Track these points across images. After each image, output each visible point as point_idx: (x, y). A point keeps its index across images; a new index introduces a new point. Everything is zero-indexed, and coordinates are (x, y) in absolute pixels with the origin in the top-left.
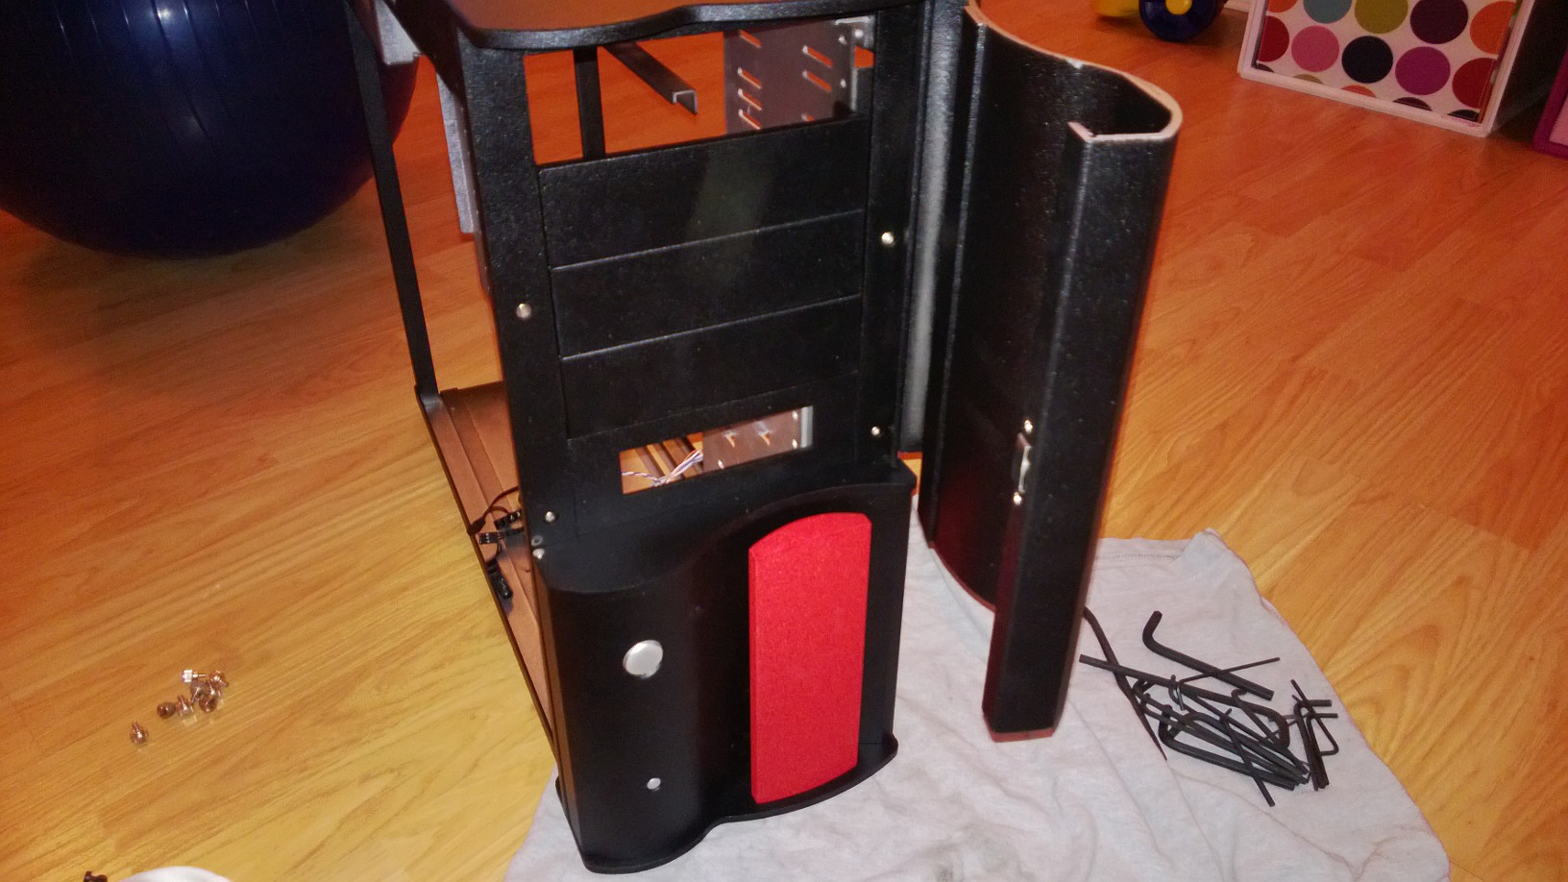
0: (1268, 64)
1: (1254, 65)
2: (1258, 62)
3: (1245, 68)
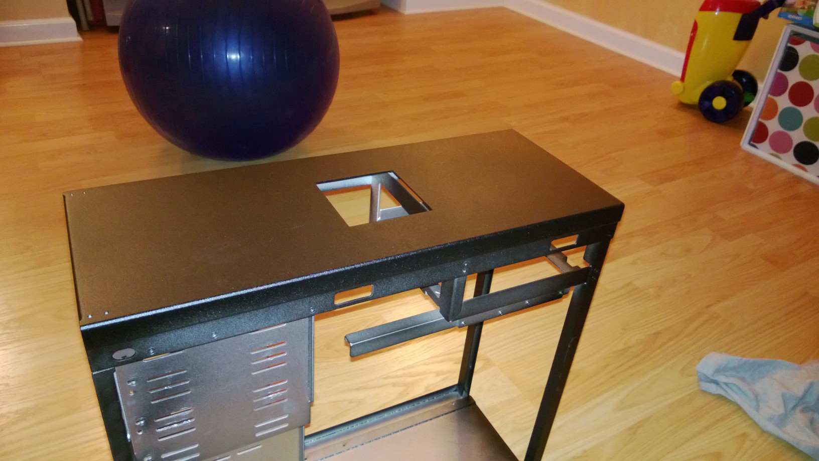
0: (757, 145)
1: (749, 144)
2: (752, 142)
3: (744, 144)
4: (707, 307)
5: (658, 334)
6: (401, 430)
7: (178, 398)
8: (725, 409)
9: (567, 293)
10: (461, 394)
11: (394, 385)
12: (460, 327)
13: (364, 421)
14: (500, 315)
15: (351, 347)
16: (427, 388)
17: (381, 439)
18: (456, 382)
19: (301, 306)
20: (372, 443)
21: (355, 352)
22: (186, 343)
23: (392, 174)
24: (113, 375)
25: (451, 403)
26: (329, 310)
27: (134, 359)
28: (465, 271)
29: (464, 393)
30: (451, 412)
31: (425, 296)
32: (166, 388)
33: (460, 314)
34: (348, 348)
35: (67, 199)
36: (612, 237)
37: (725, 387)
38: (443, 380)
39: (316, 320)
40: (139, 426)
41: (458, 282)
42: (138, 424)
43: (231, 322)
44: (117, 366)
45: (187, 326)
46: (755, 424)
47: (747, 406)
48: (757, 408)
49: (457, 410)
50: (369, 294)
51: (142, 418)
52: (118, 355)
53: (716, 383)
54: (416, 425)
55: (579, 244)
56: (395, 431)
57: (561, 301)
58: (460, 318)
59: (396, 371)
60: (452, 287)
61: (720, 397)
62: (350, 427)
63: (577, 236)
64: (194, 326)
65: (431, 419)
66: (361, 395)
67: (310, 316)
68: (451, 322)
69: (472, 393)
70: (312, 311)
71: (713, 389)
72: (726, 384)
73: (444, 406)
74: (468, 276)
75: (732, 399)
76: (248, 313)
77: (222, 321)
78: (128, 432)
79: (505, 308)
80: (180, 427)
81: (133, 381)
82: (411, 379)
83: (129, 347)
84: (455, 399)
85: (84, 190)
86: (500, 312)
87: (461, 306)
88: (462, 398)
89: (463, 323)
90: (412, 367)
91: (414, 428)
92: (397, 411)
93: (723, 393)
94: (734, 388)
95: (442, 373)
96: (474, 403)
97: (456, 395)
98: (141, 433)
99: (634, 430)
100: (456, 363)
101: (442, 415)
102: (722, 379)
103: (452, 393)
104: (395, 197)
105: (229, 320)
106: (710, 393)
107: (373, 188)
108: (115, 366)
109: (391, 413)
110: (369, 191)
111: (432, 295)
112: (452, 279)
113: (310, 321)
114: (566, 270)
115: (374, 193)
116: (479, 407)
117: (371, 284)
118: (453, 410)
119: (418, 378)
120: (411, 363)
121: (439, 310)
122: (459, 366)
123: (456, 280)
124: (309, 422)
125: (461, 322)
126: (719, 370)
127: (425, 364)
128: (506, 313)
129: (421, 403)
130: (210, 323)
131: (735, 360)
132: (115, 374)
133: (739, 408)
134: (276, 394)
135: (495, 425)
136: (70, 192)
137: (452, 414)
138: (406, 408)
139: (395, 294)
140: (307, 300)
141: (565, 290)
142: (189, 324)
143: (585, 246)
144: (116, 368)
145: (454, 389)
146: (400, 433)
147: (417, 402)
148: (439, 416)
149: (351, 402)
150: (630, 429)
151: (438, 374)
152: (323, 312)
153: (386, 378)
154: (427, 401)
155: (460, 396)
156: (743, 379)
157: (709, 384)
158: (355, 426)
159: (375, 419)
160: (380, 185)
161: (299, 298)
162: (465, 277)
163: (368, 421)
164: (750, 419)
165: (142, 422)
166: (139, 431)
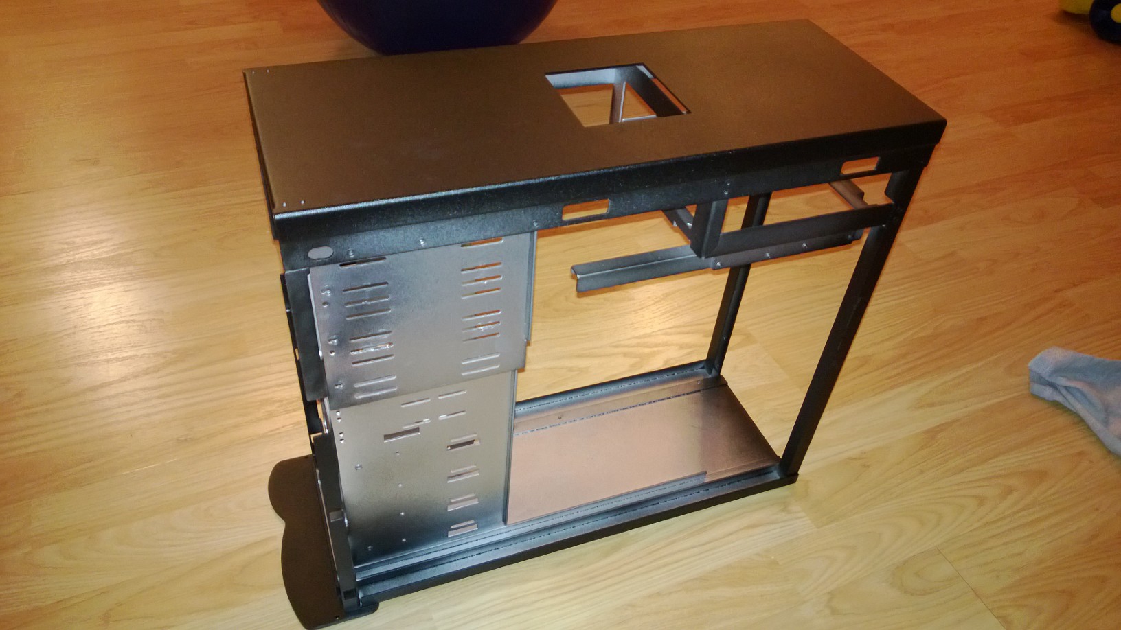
4: (1056, 291)
5: (982, 320)
6: (631, 407)
7: (377, 317)
8: (1061, 420)
9: (859, 238)
10: (710, 372)
11: (625, 355)
12: (714, 269)
13: (585, 393)
14: (768, 259)
15: (578, 280)
16: (666, 362)
17: (605, 416)
18: (704, 357)
19: (523, 216)
20: (594, 418)
21: (582, 287)
22: (389, 248)
23: (642, 68)
24: (307, 277)
25: (695, 382)
26: (555, 226)
27: (331, 260)
28: (726, 193)
29: (714, 372)
30: (695, 392)
31: (673, 228)
32: (363, 303)
33: (716, 250)
34: (574, 282)
35: (247, 77)
36: (926, 164)
37: (1064, 392)
38: (689, 354)
39: (539, 236)
40: (331, 345)
41: (716, 207)
42: (331, 343)
43: (442, 228)
44: (313, 266)
45: (393, 227)
46: (1100, 442)
47: (1092, 420)
48: (1106, 423)
49: (703, 390)
50: (603, 211)
51: (334, 336)
52: (316, 253)
53: (1053, 386)
54: (650, 403)
55: (879, 171)
56: (624, 407)
57: (850, 248)
58: (715, 255)
59: (629, 339)
60: (708, 213)
61: (1056, 405)
62: (568, 398)
63: (877, 159)
64: (399, 228)
65: (669, 398)
66: (583, 363)
67: (532, 232)
68: (703, 258)
69: (725, 372)
70: (535, 224)
71: (1048, 393)
72: (1066, 388)
73: (686, 384)
74: (731, 201)
75: (1072, 409)
76: (461, 219)
77: (431, 226)
78: (320, 348)
79: (774, 249)
80: (377, 352)
81: (328, 289)
82: (647, 350)
83: (326, 246)
84: (702, 378)
85: (268, 68)
86: (768, 255)
87: (717, 240)
88: (710, 377)
89: (718, 264)
90: (649, 335)
91: (648, 406)
92: (627, 385)
93: (1059, 399)
94: (1078, 395)
95: (688, 346)
96: (726, 384)
97: (703, 373)
98: (333, 354)
99: (932, 434)
100: (706, 336)
101: (684, 395)
102: (1062, 381)
103: (698, 370)
104: (643, 98)
105: (439, 225)
106: (1043, 399)
107: (616, 89)
108: (310, 267)
109: (620, 387)
110: (610, 93)
111: (682, 226)
112: (711, 203)
113: (532, 239)
114: (859, 206)
115: (616, 95)
116: (731, 389)
117: (606, 198)
118: (697, 389)
119: (655, 349)
120: (648, 331)
121: (689, 246)
122: (709, 340)
123: (714, 204)
124: (524, 366)
125: (716, 262)
126: (1059, 370)
127: (666, 334)
128: (775, 257)
129: (658, 378)
130: (418, 225)
131: (1084, 357)
132: (309, 276)
133: (1081, 421)
134: (487, 327)
135: (751, 412)
136: (252, 69)
137: (695, 394)
138: (639, 382)
139: (636, 214)
140: (530, 211)
141: (857, 231)
142: (395, 224)
143: (889, 175)
144: (311, 269)
145: (701, 366)
146: (630, 410)
147: (653, 377)
148: (679, 396)
149: (571, 370)
150: (927, 432)
151: (681, 347)
152: (549, 228)
153: (617, 346)
154: (665, 376)
155: (707, 373)
156: (1091, 385)
157: (1043, 387)
158: (574, 397)
159: (599, 391)
160: (624, 83)
161: (520, 207)
162: (725, 201)
163: (590, 393)
164: (1095, 435)
165: (335, 341)
166: (331, 352)
